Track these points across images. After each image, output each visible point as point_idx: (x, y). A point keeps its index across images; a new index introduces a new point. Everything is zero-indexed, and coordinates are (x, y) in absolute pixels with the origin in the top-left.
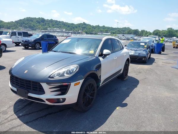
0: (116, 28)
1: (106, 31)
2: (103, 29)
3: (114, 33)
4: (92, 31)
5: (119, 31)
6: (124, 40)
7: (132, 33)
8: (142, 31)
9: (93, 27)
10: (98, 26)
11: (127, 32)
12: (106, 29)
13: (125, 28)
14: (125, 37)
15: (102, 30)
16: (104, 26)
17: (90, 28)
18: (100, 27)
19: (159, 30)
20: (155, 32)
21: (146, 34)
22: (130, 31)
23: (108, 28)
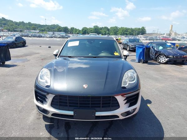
0: (44, 26)
1: (33, 28)
2: (30, 25)
3: (43, 31)
4: (16, 29)
5: (48, 28)
6: (60, 37)
7: (62, 30)
8: (71, 28)
9: (16, 23)
10: (23, 22)
11: (56, 29)
12: (32, 26)
13: (54, 25)
14: (60, 35)
15: (28, 27)
16: (29, 23)
17: (13, 25)
18: (25, 23)
19: (87, 28)
20: (83, 29)
21: (76, 31)
22: (60, 28)
23: (35, 25)
